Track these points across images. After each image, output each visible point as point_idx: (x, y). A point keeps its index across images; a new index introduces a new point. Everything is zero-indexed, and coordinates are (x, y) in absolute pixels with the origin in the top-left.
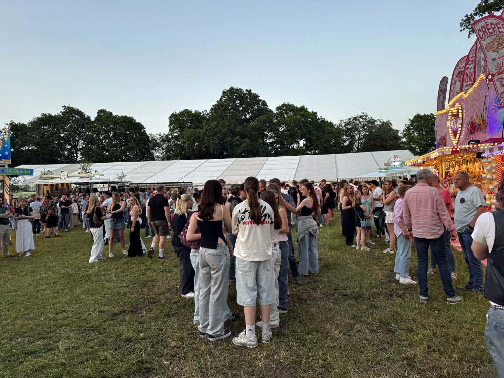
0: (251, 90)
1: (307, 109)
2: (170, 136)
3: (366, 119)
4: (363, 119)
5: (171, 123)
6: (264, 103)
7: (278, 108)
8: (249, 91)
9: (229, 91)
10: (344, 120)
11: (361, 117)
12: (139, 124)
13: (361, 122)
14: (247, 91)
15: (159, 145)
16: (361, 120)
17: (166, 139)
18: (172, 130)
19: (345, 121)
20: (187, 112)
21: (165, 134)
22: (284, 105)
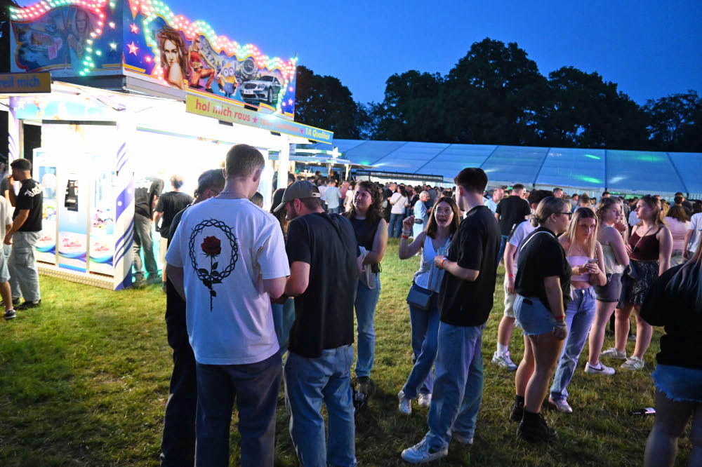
0: (516, 44)
1: (601, 77)
2: (386, 108)
3: (692, 101)
4: (689, 100)
5: (389, 89)
6: (533, 65)
7: (553, 74)
8: (513, 46)
9: (480, 44)
10: (655, 99)
11: (685, 97)
12: (346, 89)
13: (685, 105)
14: (511, 45)
15: (369, 120)
16: (685, 102)
17: (379, 110)
18: (388, 100)
19: (657, 102)
20: (412, 74)
21: (379, 104)
22: (564, 69)
